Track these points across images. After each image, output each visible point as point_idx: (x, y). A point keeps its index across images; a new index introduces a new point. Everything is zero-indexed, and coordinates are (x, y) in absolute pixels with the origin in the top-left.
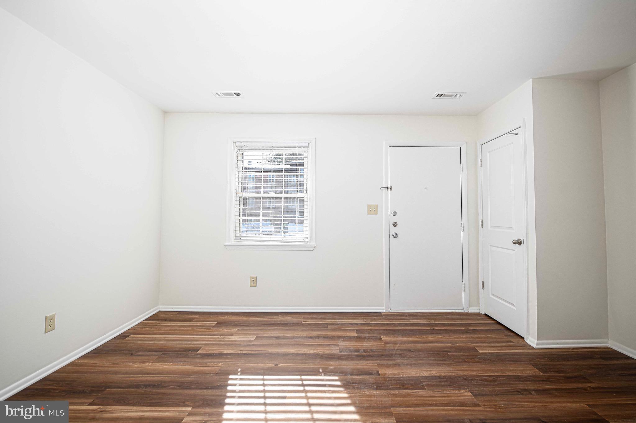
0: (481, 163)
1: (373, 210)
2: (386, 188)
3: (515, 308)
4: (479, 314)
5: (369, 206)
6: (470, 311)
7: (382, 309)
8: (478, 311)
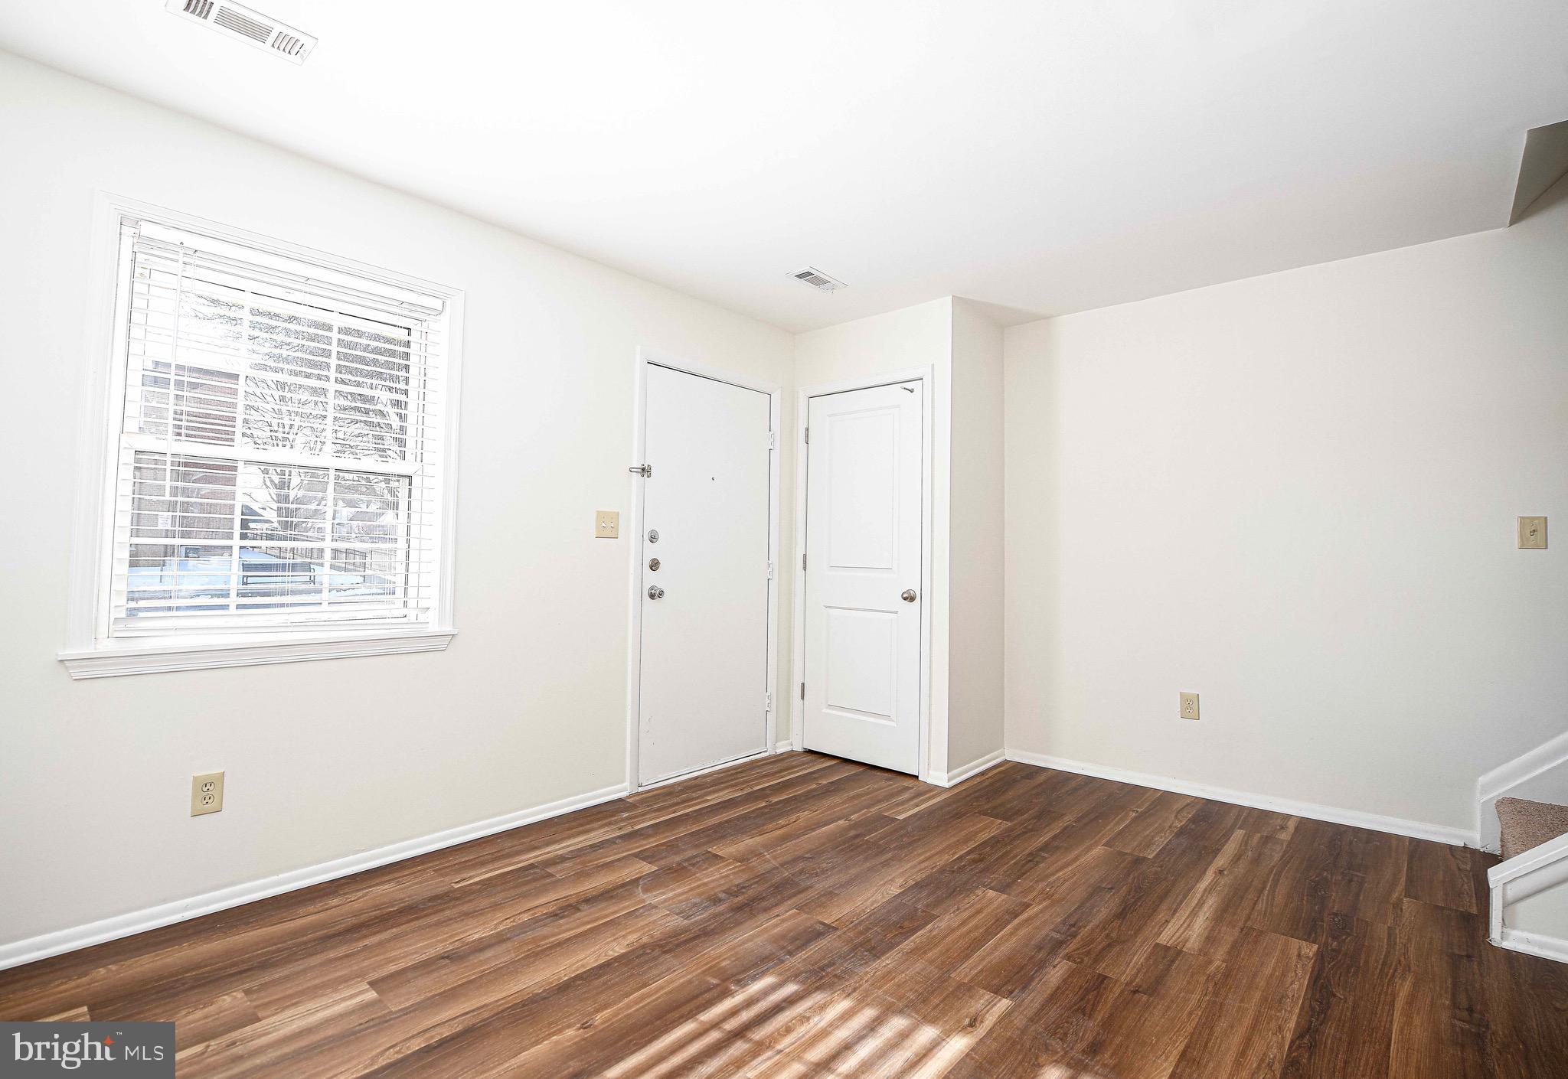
0: (807, 436)
1: (608, 527)
2: (640, 470)
3: (893, 724)
4: (792, 754)
5: (601, 516)
6: (779, 751)
7: (621, 790)
8: (789, 748)
